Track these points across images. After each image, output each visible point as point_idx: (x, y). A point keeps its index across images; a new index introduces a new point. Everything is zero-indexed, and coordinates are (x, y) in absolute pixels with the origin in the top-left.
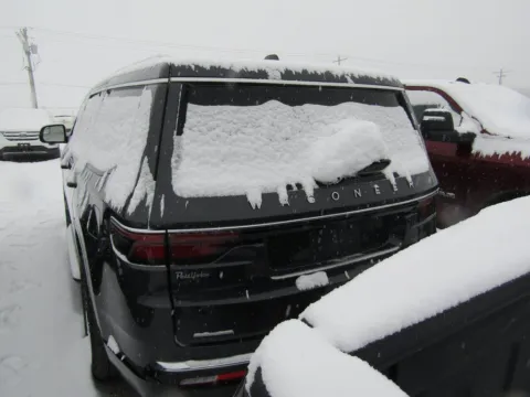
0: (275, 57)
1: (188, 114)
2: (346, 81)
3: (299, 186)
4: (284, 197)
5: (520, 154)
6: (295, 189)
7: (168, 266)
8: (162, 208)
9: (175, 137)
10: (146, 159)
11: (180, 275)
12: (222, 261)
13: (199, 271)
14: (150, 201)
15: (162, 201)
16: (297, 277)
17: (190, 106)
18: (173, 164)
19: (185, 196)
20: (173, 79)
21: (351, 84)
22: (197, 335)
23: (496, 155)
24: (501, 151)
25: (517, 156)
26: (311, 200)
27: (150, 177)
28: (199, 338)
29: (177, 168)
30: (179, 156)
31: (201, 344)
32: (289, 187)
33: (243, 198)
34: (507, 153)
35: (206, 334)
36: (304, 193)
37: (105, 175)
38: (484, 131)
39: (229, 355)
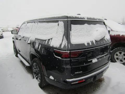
0: (80, 14)
1: (72, 27)
2: (97, 20)
3: (92, 41)
4: (90, 44)
5: (120, 35)
6: (92, 42)
7: (70, 59)
8: (69, 47)
9: (70, 31)
10: (64, 36)
11: (72, 61)
12: (80, 57)
13: (76, 59)
14: (66, 45)
15: (69, 45)
16: (92, 60)
17: (72, 25)
18: (70, 37)
19: (74, 44)
20: (68, 19)
21: (98, 20)
22: (75, 73)
23: (115, 35)
24: (116, 34)
25: (119, 35)
26: (95, 44)
27: (66, 40)
28: (76, 74)
29: (71, 38)
30: (71, 35)
31: (76, 75)
32: (91, 42)
33: (84, 44)
34: (117, 35)
35: (77, 73)
36: (93, 43)
37: (47, 40)
38: (112, 30)
39: (81, 77)
